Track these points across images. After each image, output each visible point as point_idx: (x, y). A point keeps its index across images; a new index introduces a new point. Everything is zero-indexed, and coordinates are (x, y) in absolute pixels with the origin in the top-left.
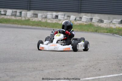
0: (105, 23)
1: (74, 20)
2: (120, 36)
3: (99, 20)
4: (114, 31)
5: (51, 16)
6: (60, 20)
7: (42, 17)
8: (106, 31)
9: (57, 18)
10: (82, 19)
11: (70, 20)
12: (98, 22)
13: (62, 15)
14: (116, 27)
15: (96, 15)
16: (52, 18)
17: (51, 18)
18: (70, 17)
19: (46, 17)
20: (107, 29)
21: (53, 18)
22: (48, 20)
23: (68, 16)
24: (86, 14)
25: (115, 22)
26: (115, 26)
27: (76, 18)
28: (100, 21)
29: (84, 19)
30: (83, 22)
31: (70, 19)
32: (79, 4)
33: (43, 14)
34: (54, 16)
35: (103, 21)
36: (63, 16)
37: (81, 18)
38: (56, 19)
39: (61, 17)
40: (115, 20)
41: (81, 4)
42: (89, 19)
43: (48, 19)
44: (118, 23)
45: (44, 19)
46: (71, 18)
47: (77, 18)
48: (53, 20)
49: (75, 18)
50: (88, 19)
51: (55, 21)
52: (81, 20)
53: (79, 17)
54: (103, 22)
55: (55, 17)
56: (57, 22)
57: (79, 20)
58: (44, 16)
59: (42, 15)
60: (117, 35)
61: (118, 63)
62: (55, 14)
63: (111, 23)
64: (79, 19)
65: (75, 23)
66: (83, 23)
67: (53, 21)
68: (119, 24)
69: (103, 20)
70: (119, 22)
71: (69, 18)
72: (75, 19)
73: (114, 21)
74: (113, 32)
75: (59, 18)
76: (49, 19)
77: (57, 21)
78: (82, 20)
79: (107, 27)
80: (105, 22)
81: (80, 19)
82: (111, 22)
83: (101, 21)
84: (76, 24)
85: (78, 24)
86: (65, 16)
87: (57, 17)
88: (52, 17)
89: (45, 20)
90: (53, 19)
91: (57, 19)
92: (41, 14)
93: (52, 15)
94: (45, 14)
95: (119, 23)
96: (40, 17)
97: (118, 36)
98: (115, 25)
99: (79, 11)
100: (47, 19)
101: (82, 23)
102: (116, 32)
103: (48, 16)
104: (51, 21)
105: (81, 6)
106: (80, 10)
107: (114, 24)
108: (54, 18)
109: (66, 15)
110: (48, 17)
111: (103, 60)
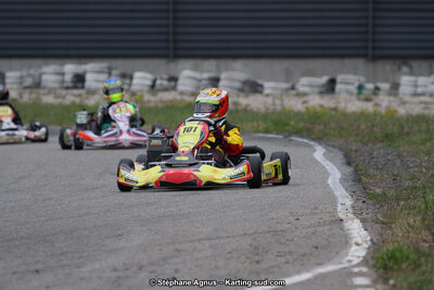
0: (267, 95)
1: (147, 89)
2: (312, 143)
3: (245, 83)
4: (292, 123)
5: (59, 78)
6: (92, 92)
7: (21, 83)
8: (263, 126)
9: (80, 85)
10: (179, 82)
11: (134, 88)
12: (241, 90)
13: (101, 72)
14: (307, 108)
15: (239, 64)
16: (62, 88)
17: (56, 85)
18: (131, 78)
19: (37, 85)
20: (265, 117)
21: (65, 85)
22: (44, 94)
23: (123, 76)
24: (198, 62)
25: (307, 89)
26: (304, 102)
27: (154, 81)
28: (247, 88)
29: (188, 82)
30: (182, 93)
31: (130, 85)
32: (167, 26)
33: (25, 73)
34: (68, 78)
35: (262, 86)
36: (103, 77)
37: (174, 79)
38: (75, 87)
39: (98, 81)
40: (304, 80)
41: (175, 26)
42: (204, 82)
43: (45, 91)
44: (317, 90)
45: (28, 91)
46: (135, 81)
47: (158, 82)
48: (64, 92)
49: (149, 83)
50: (200, 80)
51: (71, 97)
52: (174, 88)
53: (166, 77)
54: (260, 89)
55: (73, 82)
56: (77, 100)
57: (166, 89)
58: (29, 81)
59: (22, 77)
60: (302, 137)
61: (255, 248)
62: (70, 68)
63: (293, 92)
64: (165, 83)
65: (149, 101)
66: (182, 100)
67: (64, 97)
68: (321, 93)
69: (260, 82)
70: (323, 86)
71: (127, 81)
72: (153, 86)
73: (304, 85)
74: (287, 128)
75: (87, 84)
76: (51, 91)
77: (80, 95)
78: (180, 87)
79: (272, 107)
80: (267, 91)
81: (172, 84)
82: (293, 88)
83: (254, 87)
84: (152, 104)
85: (160, 105)
86: (110, 74)
87: (79, 80)
88: (63, 82)
89: (34, 96)
90: (67, 88)
91: (83, 87)
92: (17, 74)
93: (63, 74)
94: (32, 72)
95: (323, 89)
96: (15, 86)
97: (306, 141)
98: (306, 98)
99: (171, 52)
100: (41, 91)
101: (179, 97)
102: (301, 125)
103: (44, 77)
104: (56, 97)
105: (175, 33)
106: (175, 49)
107: (305, 94)
108: (70, 85)
109: (114, 72)
110: (43, 84)
111: (199, 240)
